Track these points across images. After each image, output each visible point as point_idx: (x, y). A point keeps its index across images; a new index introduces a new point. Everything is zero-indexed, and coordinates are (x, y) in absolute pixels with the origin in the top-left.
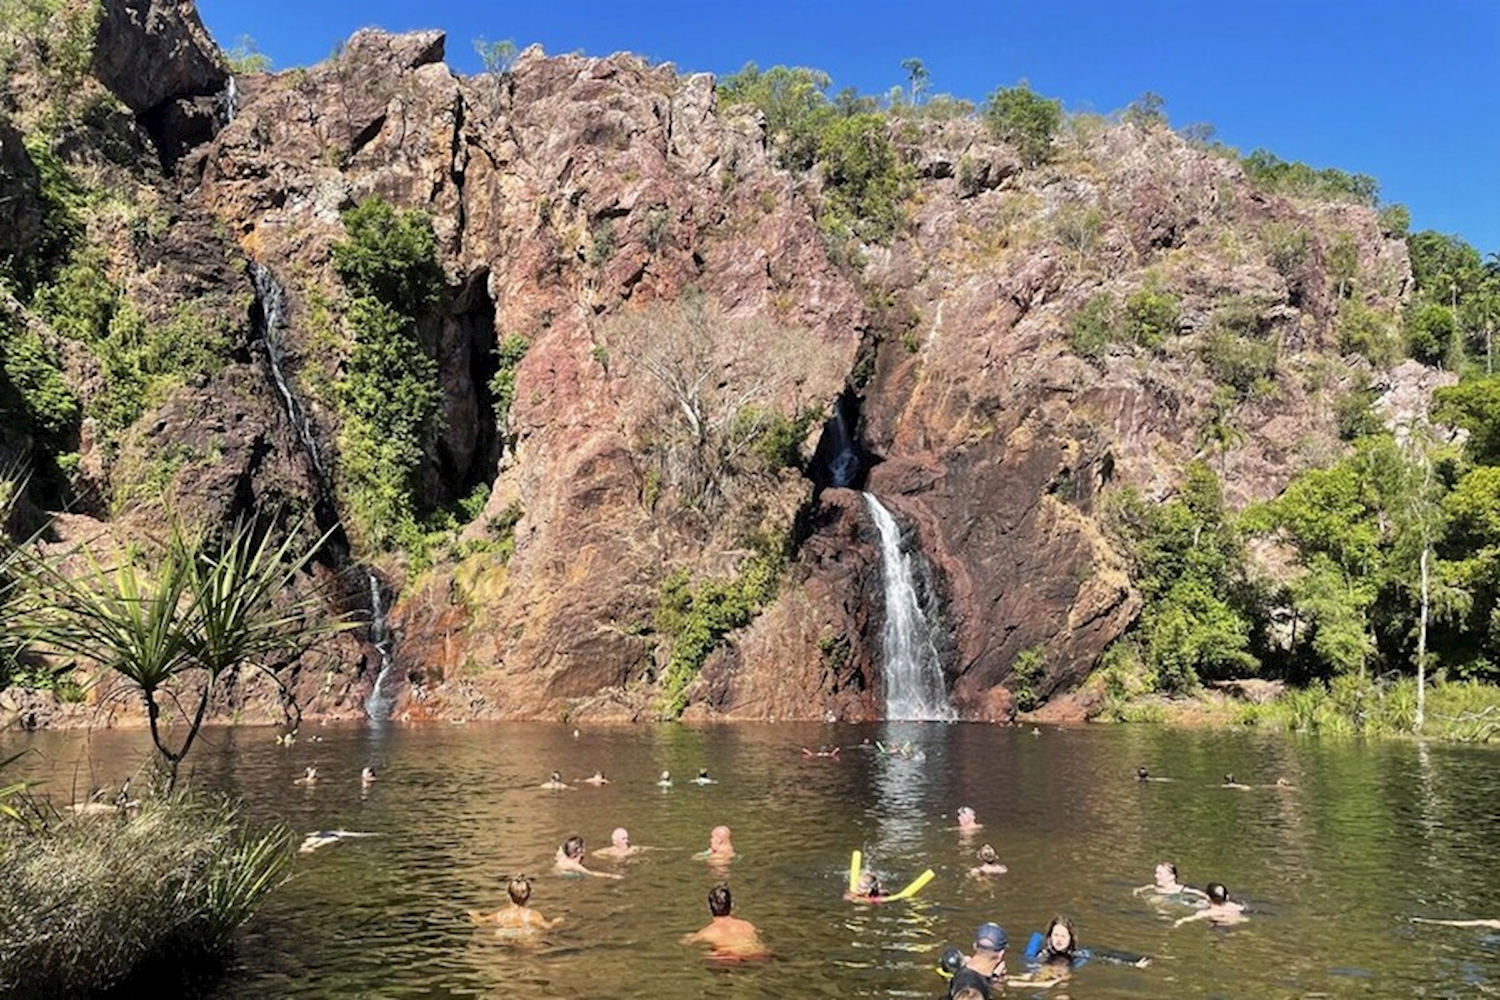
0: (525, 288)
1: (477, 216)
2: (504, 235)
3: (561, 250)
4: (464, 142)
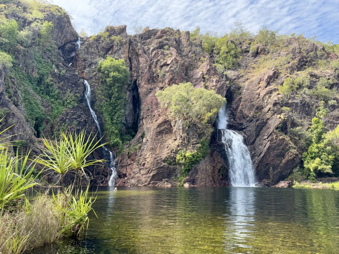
0: (145, 83)
1: (134, 67)
2: (140, 71)
3: (153, 74)
4: (131, 50)
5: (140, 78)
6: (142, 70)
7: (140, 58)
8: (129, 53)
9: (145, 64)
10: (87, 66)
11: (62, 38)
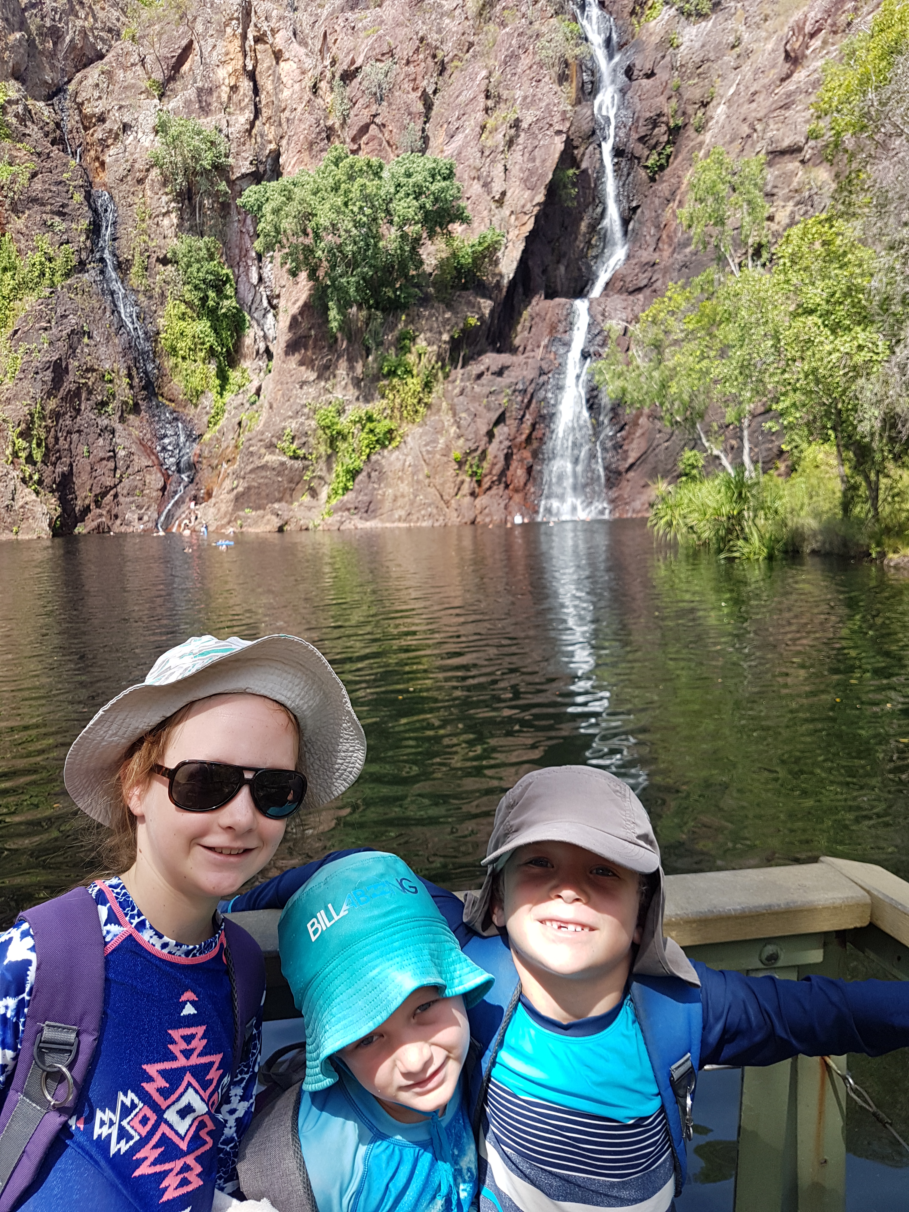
0: (300, 162)
1: (266, 106)
2: (284, 117)
3: (326, 118)
4: (252, 43)
5: (284, 142)
6: (290, 112)
7: (284, 65)
8: (245, 56)
9: (297, 87)
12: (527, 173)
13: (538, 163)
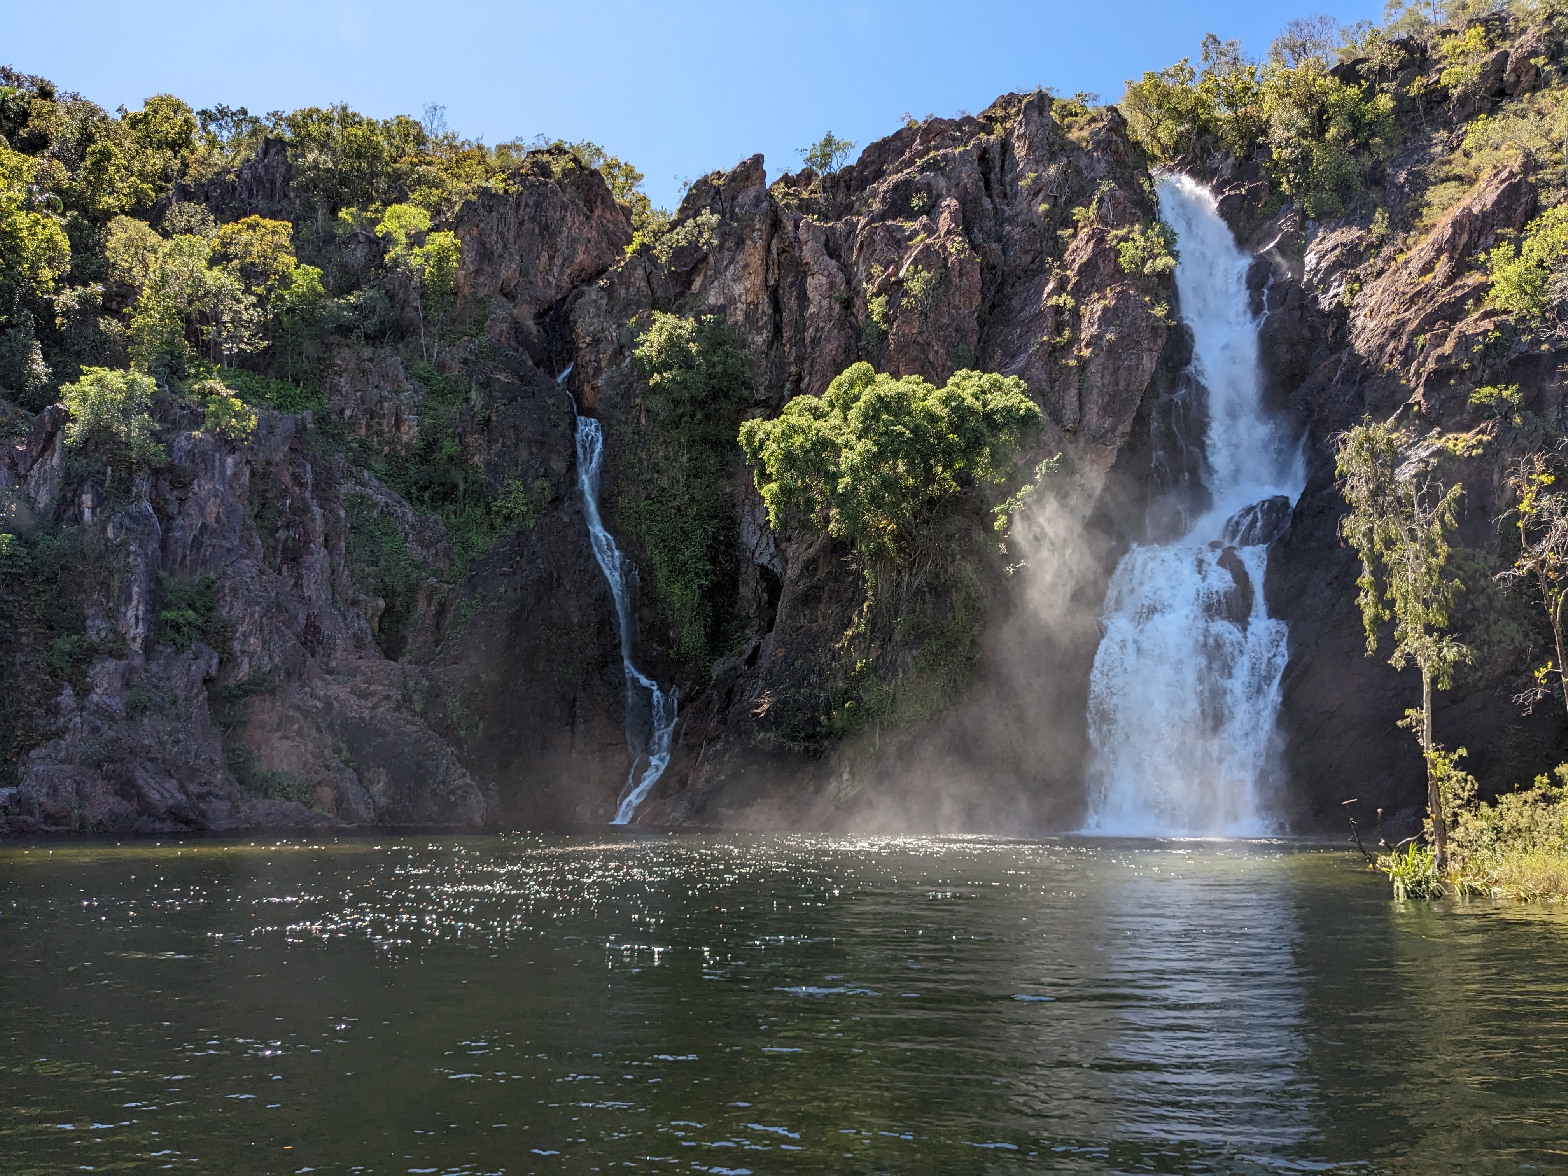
1: (787, 324)
2: (808, 335)
4: (776, 256)
5: (807, 364)
6: (817, 331)
7: (809, 279)
8: (766, 270)
9: (825, 303)
10: (603, 364)
11: (556, 271)
12: (1107, 398)
13: (1121, 386)
